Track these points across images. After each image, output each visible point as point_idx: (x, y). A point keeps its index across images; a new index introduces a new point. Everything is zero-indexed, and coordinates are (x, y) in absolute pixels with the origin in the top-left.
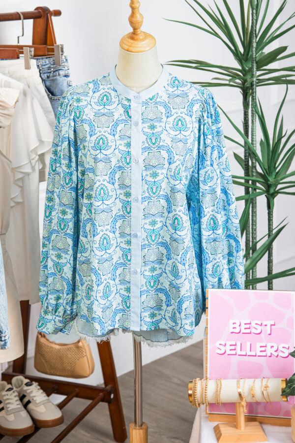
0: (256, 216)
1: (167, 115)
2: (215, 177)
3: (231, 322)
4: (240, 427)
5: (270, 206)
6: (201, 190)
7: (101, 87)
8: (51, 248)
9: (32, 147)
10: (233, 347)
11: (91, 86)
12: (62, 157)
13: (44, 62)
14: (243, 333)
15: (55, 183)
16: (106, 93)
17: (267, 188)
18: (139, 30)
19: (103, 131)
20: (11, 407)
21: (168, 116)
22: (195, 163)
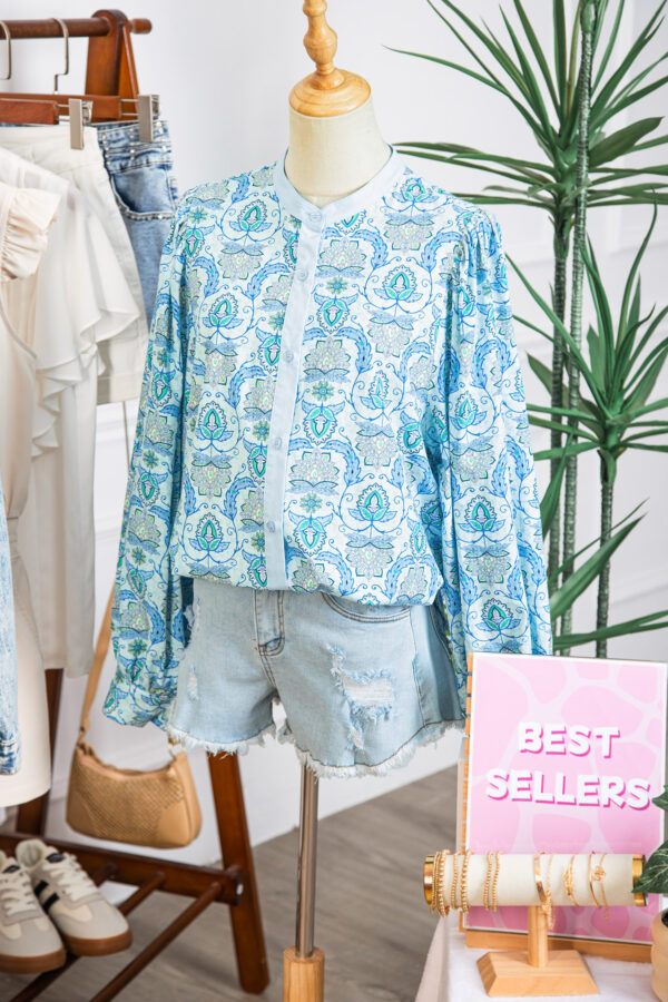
0: (574, 496)
5: (606, 476)
13: (113, 133)
17: (602, 434)
20: (14, 908)
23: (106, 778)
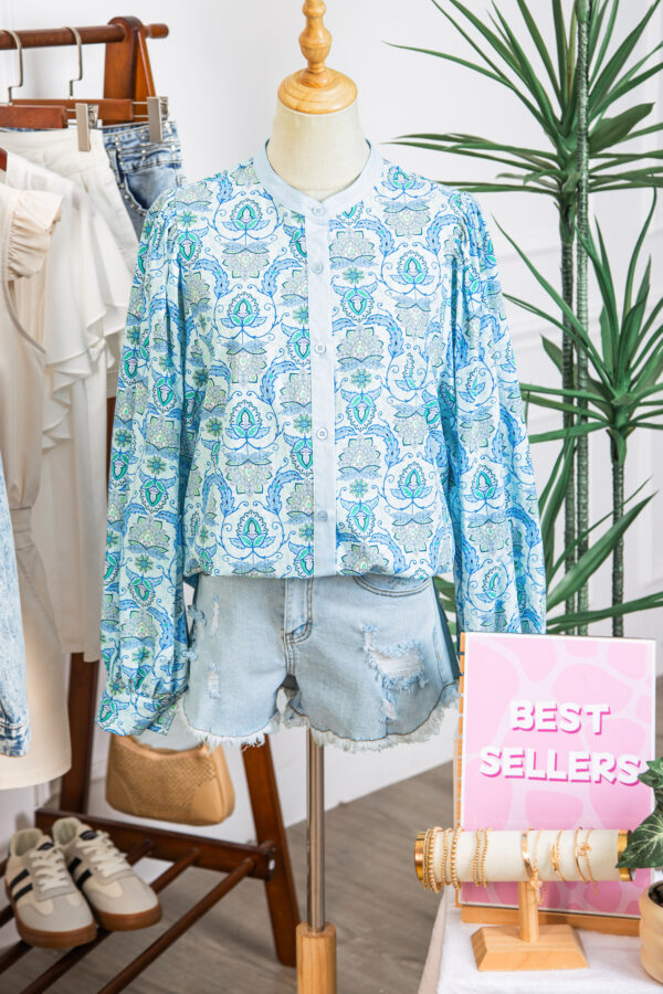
0: (586, 476)
1: (383, 249)
2: (489, 384)
3: (514, 705)
4: (529, 936)
5: (617, 455)
6: (460, 413)
7: (237, 189)
8: (126, 544)
9: (92, 320)
10: (517, 761)
11: (214, 186)
12: (152, 343)
13: (126, 135)
14: (539, 730)
15: (133, 402)
16: (249, 203)
17: (610, 411)
18: (320, 65)
19: (245, 285)
20: (48, 884)
21: (386, 252)
22: (448, 354)
23: (142, 758)
